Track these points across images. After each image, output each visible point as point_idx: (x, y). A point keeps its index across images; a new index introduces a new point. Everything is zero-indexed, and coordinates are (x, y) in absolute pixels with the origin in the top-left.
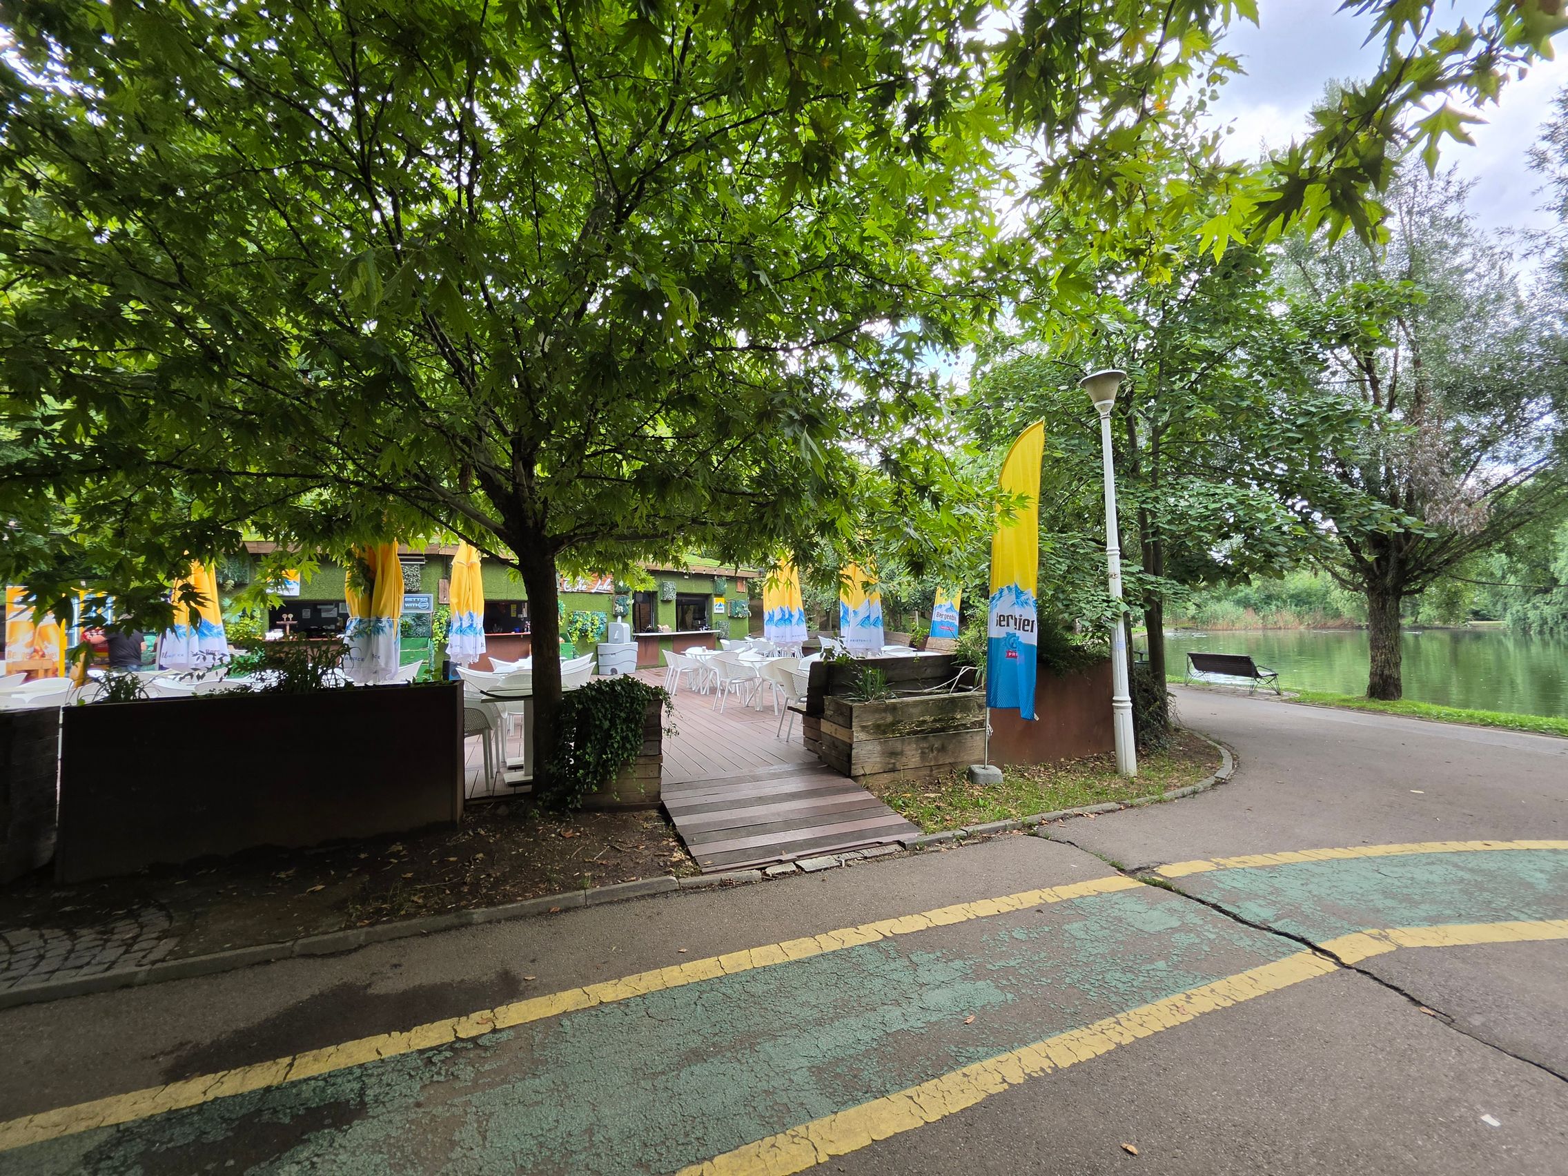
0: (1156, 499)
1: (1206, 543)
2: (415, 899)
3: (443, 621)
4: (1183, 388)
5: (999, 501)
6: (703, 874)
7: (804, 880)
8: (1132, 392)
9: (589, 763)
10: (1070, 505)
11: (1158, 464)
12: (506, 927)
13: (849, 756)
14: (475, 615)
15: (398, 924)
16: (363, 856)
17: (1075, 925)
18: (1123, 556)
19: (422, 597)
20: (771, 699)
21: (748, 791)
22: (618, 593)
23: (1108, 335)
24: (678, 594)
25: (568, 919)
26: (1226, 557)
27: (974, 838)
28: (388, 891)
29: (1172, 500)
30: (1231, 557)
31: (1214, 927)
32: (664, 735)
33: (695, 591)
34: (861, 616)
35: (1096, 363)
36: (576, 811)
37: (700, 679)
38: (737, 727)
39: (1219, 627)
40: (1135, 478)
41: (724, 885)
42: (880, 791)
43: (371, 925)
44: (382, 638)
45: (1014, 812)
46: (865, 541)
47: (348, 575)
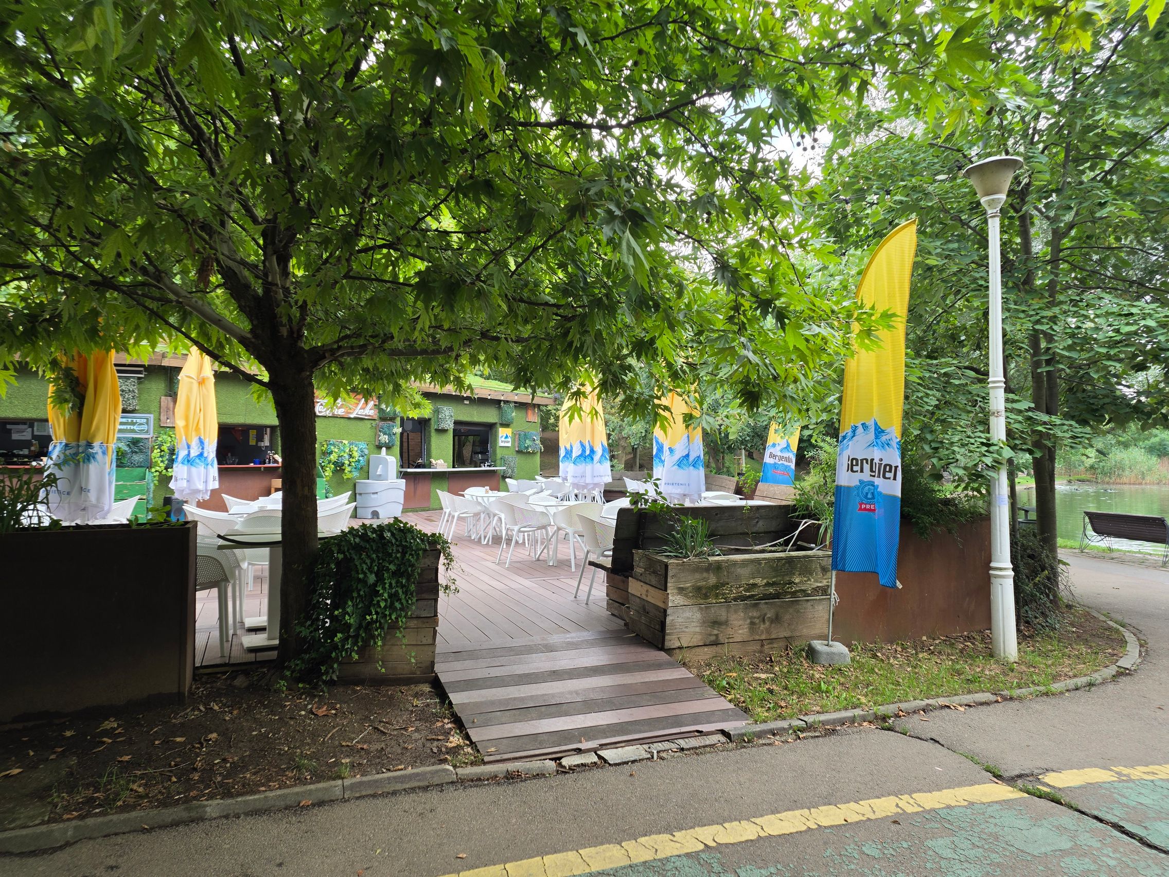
0: (1054, 319)
1: (1115, 376)
2: (135, 787)
3: (165, 448)
4: (1094, 179)
5: (858, 319)
6: (485, 763)
7: (606, 774)
8: (1028, 185)
9: (349, 626)
10: (942, 324)
11: (1057, 275)
12: (247, 824)
13: (663, 624)
14: (206, 442)
15: (115, 818)
16: (68, 734)
17: (941, 842)
18: (1008, 390)
19: (139, 418)
20: (567, 551)
21: (539, 663)
22: (383, 419)
23: (1003, 111)
24: (456, 423)
25: (321, 815)
26: (1139, 393)
27: (815, 730)
28: (101, 776)
29: (1072, 321)
30: (1147, 393)
31: (1115, 851)
32: (441, 593)
33: (476, 419)
34: (679, 454)
35: (985, 146)
36: (331, 683)
37: (482, 525)
38: (525, 583)
39: (1125, 480)
40: (1027, 292)
41: (511, 777)
42: (699, 668)
43: (81, 817)
44: (93, 467)
45: (863, 700)
46: (689, 365)
47: (51, 388)
